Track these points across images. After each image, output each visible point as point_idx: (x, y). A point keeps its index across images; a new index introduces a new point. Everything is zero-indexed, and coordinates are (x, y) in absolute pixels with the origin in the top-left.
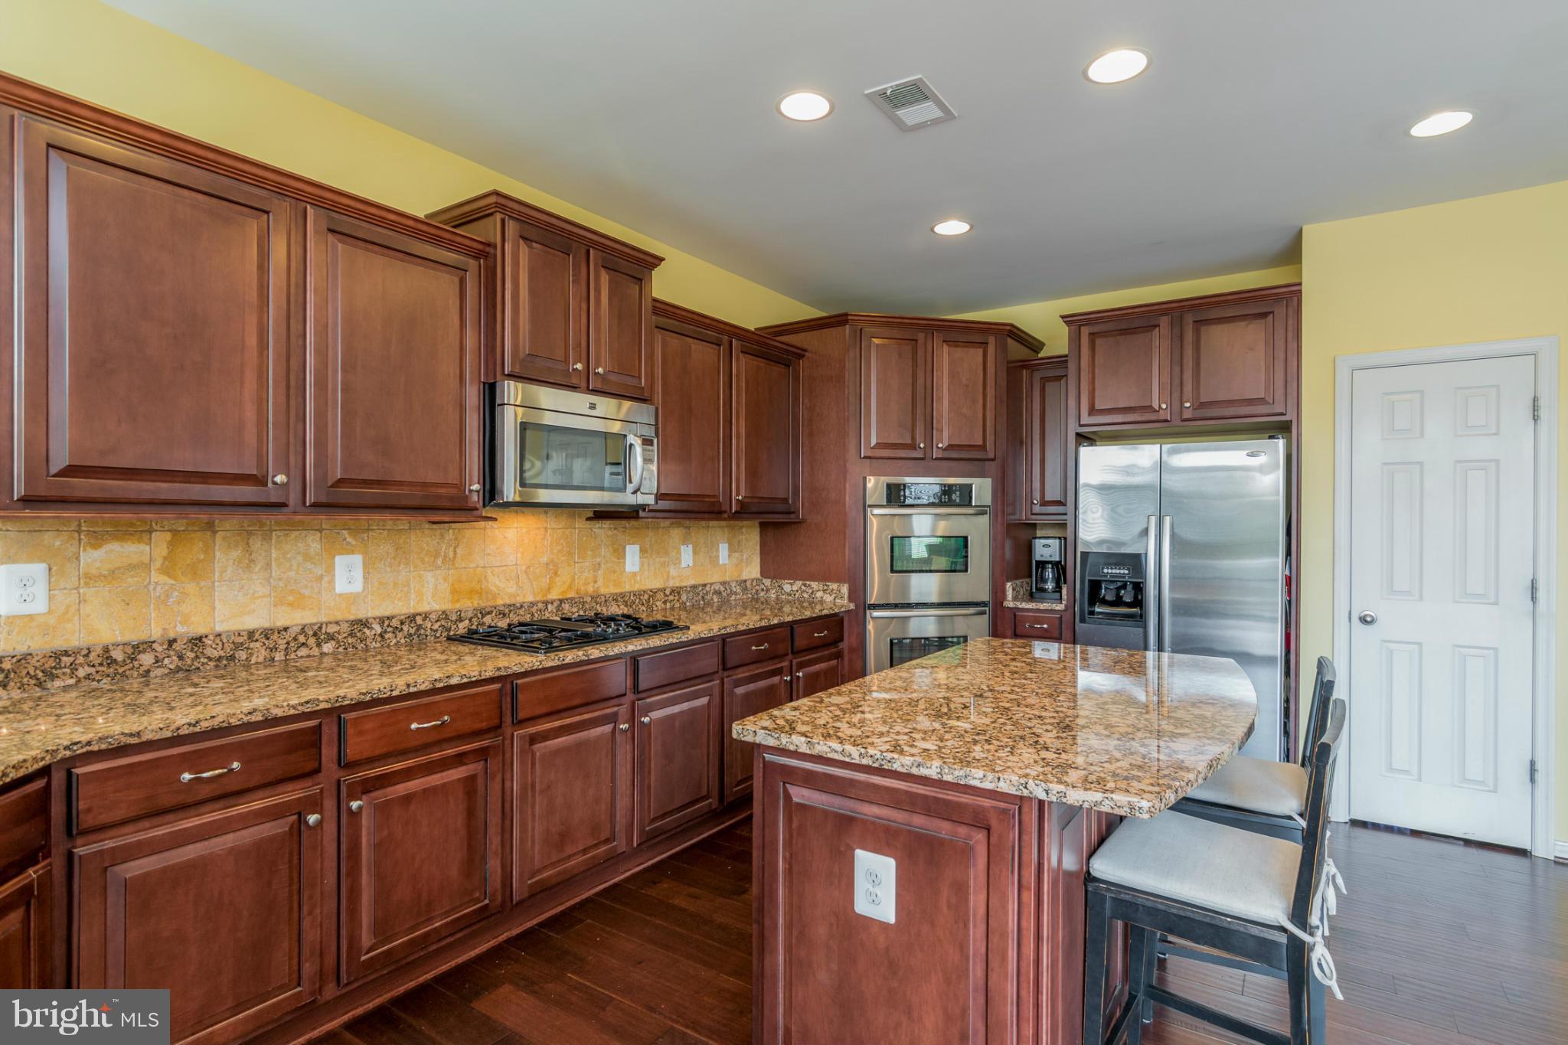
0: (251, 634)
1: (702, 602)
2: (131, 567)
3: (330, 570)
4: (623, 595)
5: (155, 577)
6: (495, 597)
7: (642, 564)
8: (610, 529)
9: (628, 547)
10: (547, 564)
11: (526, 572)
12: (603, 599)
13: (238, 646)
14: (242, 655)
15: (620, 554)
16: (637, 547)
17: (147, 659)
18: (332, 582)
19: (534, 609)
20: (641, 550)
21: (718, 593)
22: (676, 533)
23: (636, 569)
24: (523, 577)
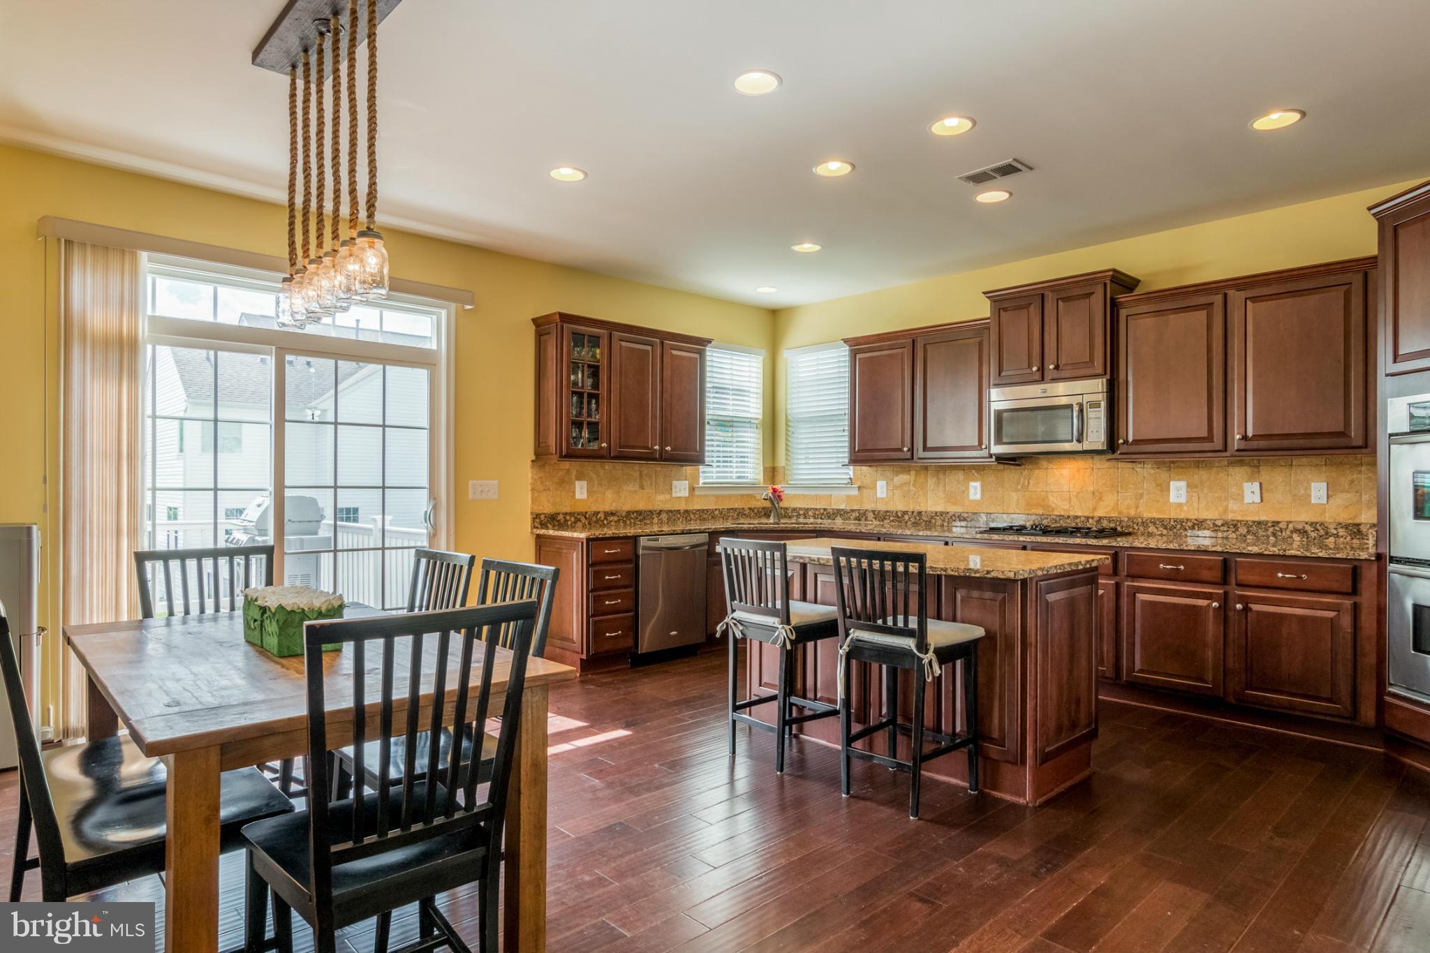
1: (1272, 538)
2: (905, 483)
3: (967, 488)
5: (911, 488)
6: (1053, 510)
8: (1152, 468)
9: (1171, 483)
10: (1093, 493)
11: (1076, 496)
13: (932, 517)
15: (1165, 489)
16: (1183, 484)
18: (968, 494)
20: (1188, 486)
22: (1237, 471)
23: (1183, 500)
24: (1074, 499)
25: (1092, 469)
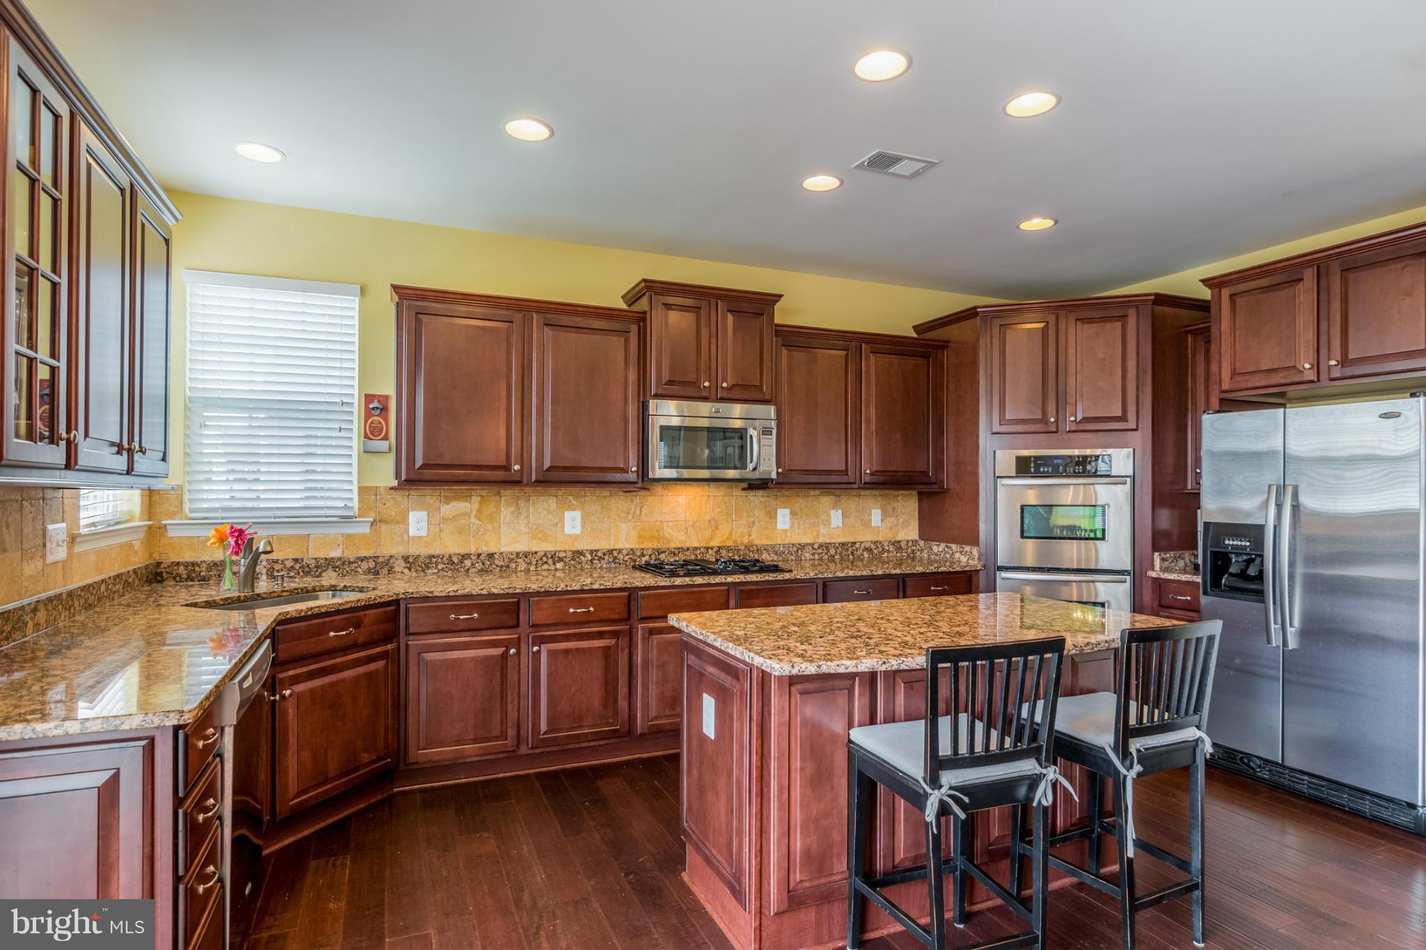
0: (518, 554)
1: (851, 557)
2: (462, 515)
3: (562, 519)
4: (773, 546)
5: (474, 520)
6: (669, 542)
7: (792, 524)
8: (763, 496)
9: (779, 511)
10: (710, 521)
11: (693, 526)
12: (755, 548)
13: (511, 560)
14: (513, 565)
15: (773, 516)
16: (787, 511)
17: (468, 563)
18: (563, 527)
19: (698, 552)
20: (791, 513)
21: (869, 550)
22: (826, 501)
23: (787, 527)
24: (690, 529)
25: (709, 496)
